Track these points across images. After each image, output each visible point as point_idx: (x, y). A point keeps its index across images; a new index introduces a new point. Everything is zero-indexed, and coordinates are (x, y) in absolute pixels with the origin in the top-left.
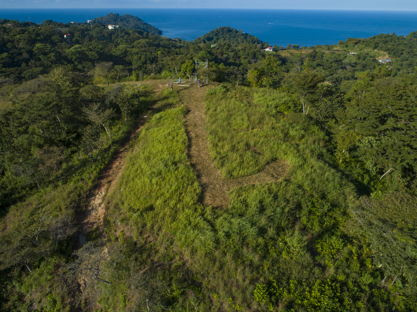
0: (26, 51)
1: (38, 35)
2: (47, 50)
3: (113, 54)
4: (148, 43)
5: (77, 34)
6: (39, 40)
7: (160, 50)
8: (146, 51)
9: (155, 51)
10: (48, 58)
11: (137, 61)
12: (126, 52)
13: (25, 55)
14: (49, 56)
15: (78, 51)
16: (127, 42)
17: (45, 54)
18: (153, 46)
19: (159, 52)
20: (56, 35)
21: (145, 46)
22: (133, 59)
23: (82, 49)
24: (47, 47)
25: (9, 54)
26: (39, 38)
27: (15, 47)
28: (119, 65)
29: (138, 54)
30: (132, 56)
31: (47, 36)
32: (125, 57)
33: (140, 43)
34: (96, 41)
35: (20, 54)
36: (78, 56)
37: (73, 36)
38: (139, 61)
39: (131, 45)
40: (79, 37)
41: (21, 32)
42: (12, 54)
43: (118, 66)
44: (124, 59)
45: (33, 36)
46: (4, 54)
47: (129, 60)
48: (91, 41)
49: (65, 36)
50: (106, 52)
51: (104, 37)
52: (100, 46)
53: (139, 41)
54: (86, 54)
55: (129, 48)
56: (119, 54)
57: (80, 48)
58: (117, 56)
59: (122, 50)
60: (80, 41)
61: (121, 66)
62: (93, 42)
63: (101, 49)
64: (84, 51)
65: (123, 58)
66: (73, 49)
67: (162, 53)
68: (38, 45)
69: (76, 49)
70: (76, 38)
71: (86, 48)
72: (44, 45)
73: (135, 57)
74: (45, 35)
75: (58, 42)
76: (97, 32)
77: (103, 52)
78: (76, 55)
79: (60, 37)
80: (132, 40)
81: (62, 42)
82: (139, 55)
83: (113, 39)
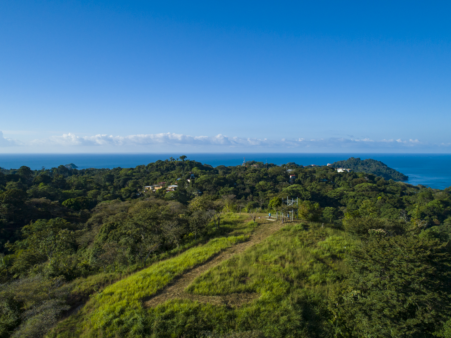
0: (249, 187)
1: (266, 174)
2: (266, 187)
3: (329, 196)
4: (371, 188)
5: (300, 175)
6: (264, 179)
7: (380, 196)
8: (364, 195)
9: (376, 196)
10: (265, 194)
11: (352, 204)
12: (342, 194)
13: (248, 190)
14: (266, 192)
15: (293, 190)
16: (349, 185)
17: (264, 191)
18: (376, 191)
19: (379, 198)
20: (281, 175)
21: (367, 190)
22: (348, 202)
23: (298, 188)
24: (267, 185)
25: (235, 188)
26: (265, 177)
27: (243, 183)
28: (330, 207)
29: (354, 197)
30: (348, 199)
31: (275, 175)
32: (340, 199)
33: (362, 186)
34: (316, 183)
35: (244, 189)
36: (292, 194)
37: (297, 177)
38: (354, 205)
39: (351, 189)
40: (302, 178)
41: (253, 172)
42: (238, 189)
43: (328, 207)
44: (339, 201)
45: (261, 175)
46: (231, 188)
47: (344, 203)
48: (312, 182)
49: (291, 177)
50: (322, 193)
51: (327, 179)
52: (318, 188)
53: (361, 185)
54: (300, 193)
55: (347, 191)
56: (334, 196)
57: (296, 187)
58: (332, 198)
59: (338, 192)
60: (302, 182)
61: (332, 208)
62: (314, 183)
63: (319, 190)
64: (299, 190)
65: (337, 200)
66: (289, 188)
67: (382, 198)
68: (261, 183)
69: (292, 188)
70: (299, 179)
71: (302, 188)
72: (265, 183)
73: (351, 200)
74: (273, 174)
75: (281, 182)
76: (322, 175)
77: (319, 193)
78: (290, 193)
79: (284, 177)
80: (355, 184)
81: (284, 181)
82: (356, 199)
83: (335, 181)
